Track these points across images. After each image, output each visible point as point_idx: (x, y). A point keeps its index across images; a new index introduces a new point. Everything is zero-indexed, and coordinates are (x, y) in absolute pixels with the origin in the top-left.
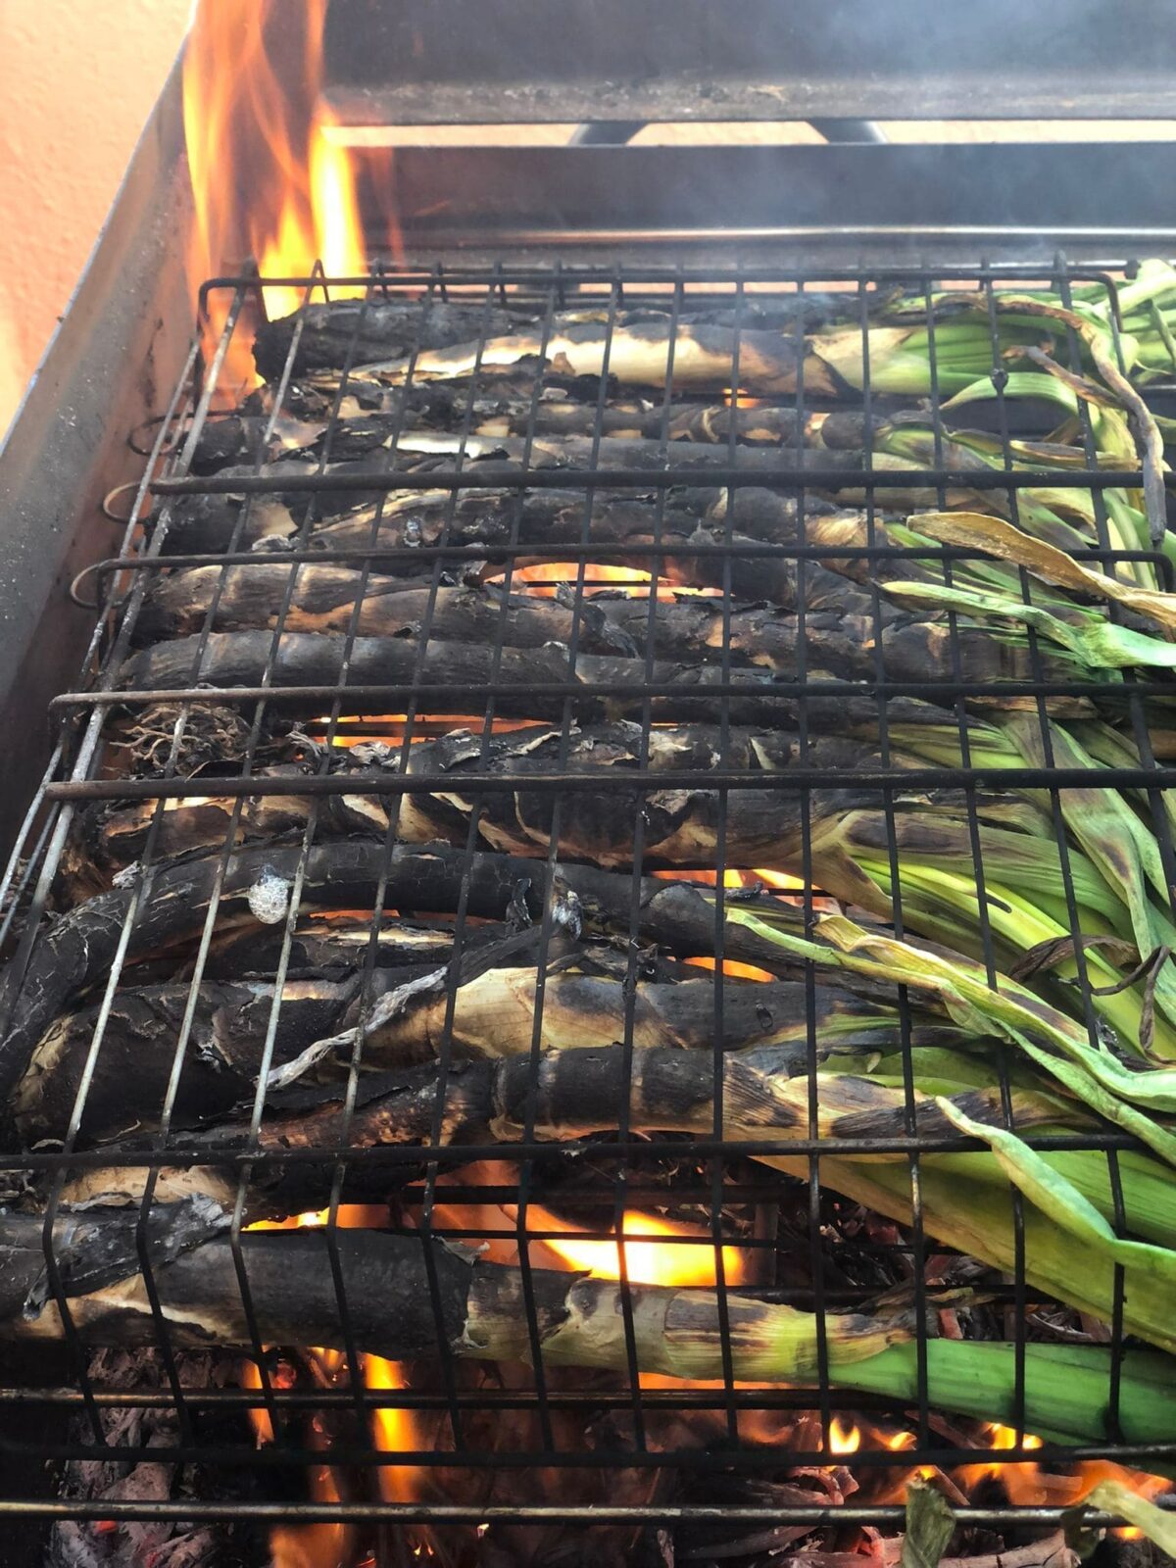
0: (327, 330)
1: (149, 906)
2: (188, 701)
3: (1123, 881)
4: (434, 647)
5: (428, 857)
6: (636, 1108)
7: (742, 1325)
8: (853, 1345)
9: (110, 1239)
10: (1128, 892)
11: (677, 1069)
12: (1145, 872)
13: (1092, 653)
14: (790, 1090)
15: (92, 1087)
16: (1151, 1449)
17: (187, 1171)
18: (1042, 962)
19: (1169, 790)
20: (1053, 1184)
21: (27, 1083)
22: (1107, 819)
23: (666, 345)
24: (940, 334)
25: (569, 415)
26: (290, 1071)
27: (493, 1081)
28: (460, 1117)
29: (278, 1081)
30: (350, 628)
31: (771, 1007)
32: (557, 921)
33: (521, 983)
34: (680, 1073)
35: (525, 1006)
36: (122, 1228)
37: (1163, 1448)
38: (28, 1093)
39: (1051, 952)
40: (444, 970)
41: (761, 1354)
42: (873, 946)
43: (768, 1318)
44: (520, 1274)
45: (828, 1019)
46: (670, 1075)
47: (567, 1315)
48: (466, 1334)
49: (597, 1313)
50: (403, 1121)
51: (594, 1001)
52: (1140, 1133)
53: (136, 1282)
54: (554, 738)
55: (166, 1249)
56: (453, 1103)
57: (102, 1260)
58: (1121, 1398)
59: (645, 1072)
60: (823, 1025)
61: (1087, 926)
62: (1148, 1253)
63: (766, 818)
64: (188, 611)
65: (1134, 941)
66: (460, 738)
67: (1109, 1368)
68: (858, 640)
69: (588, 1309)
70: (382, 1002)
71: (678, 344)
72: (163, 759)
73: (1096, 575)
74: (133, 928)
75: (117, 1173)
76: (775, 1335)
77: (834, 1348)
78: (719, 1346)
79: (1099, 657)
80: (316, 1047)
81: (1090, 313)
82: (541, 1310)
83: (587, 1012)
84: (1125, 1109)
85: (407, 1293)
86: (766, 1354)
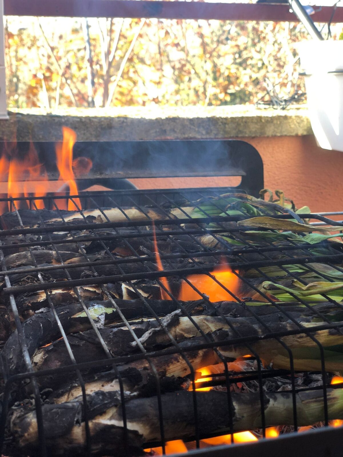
33: (202, 318)
41: (336, 402)
42: (312, 286)
47: (268, 401)
48: (237, 414)
53: (112, 411)
55: (118, 399)
57: (99, 402)
69: (275, 398)
76: (339, 394)
78: (323, 402)
86: (339, 401)
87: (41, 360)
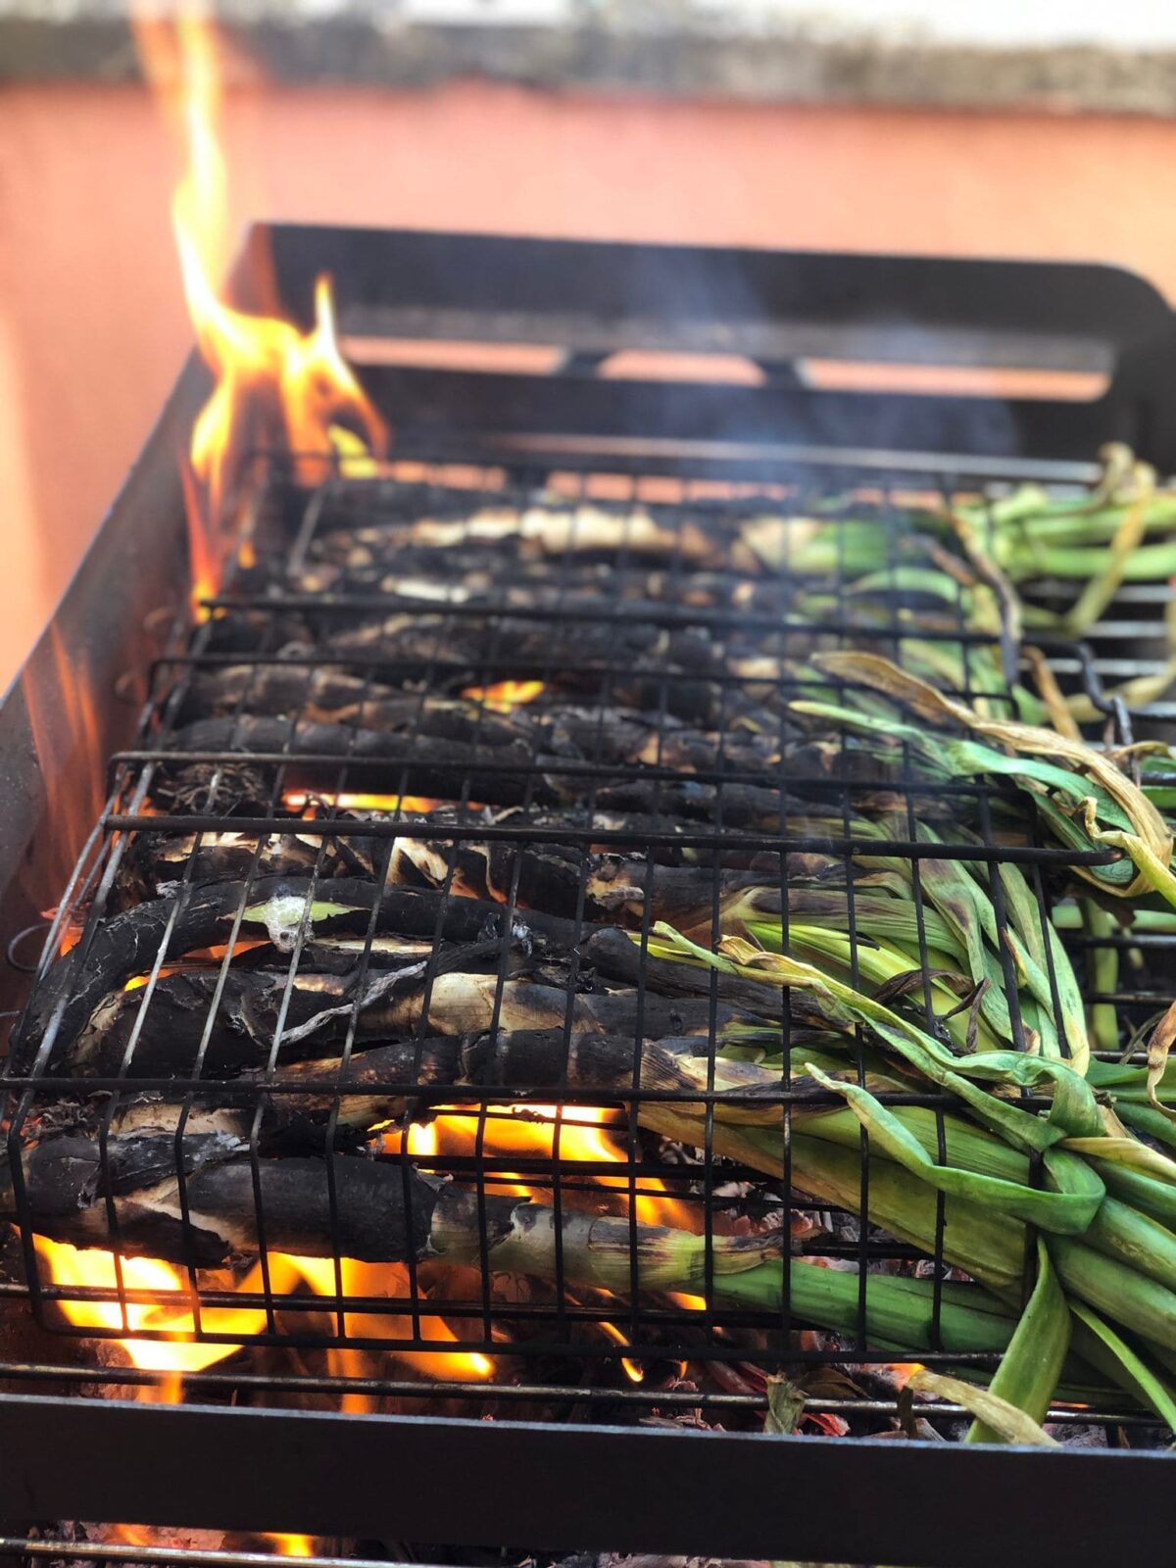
0: (343, 500)
1: (187, 912)
2: (222, 762)
3: (963, 930)
4: (422, 740)
5: (412, 894)
6: (571, 1076)
7: (649, 1240)
8: (735, 1258)
9: (149, 1150)
10: (967, 937)
11: (606, 1046)
12: (982, 927)
13: (954, 765)
14: (693, 1067)
15: (138, 1045)
16: (964, 1356)
17: (211, 1113)
18: (897, 990)
19: (1004, 864)
20: (890, 1124)
21: (83, 1041)
22: (953, 887)
23: (622, 522)
24: (848, 528)
25: (542, 573)
26: (299, 1032)
27: (459, 1050)
28: (431, 1076)
29: (288, 1039)
30: (354, 723)
31: (682, 1015)
32: (516, 936)
33: (486, 984)
34: (608, 1049)
35: (488, 1003)
36: (160, 1143)
37: (975, 1356)
38: (85, 1049)
39: (907, 980)
40: (424, 963)
41: (663, 1263)
42: (764, 960)
43: (670, 1235)
44: (476, 1196)
45: (726, 1026)
46: (600, 1051)
47: (512, 1227)
48: (429, 1244)
49: (536, 1227)
50: (386, 1077)
51: (544, 1001)
52: (960, 1091)
53: (171, 1187)
54: (518, 813)
55: (193, 1161)
56: (427, 1065)
58: (941, 1316)
59: (579, 1048)
60: (722, 1028)
61: (935, 963)
62: (958, 1175)
63: (687, 892)
64: (222, 700)
65: (971, 976)
66: (446, 813)
67: (932, 1295)
68: (765, 755)
69: (529, 1223)
70: (374, 985)
71: (632, 522)
72: (200, 806)
73: (960, 709)
74: (174, 927)
75: (155, 1110)
76: (674, 1248)
77: (720, 1260)
78: (628, 1256)
79: (959, 767)
80: (320, 1015)
81: (971, 522)
82: (491, 1223)
83: (537, 1009)
84: (950, 1074)
85: (384, 1209)
86: (667, 1263)
87: (111, 1021)
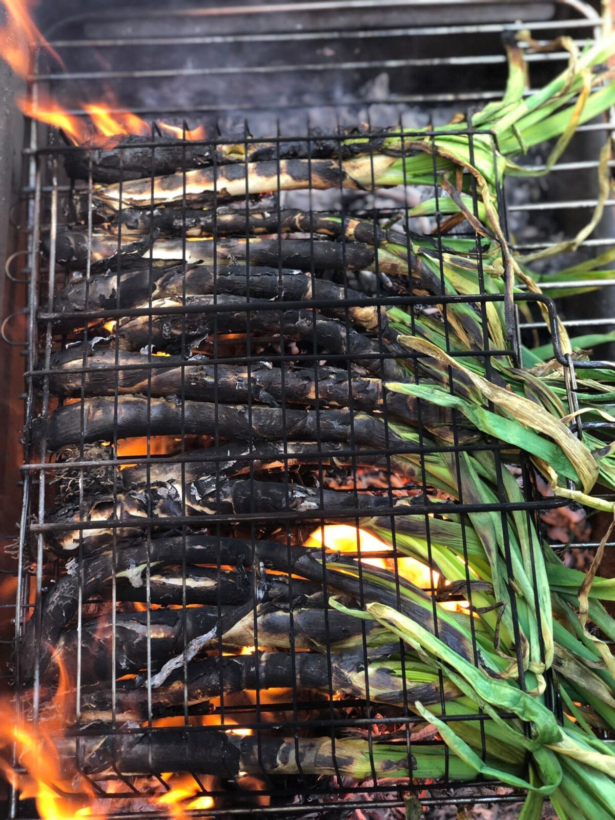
0: (101, 165)
3: (489, 557)
5: (199, 547)
7: (344, 766)
10: (491, 564)
14: (357, 679)
17: (123, 713)
20: (459, 746)
23: (275, 178)
24: (408, 160)
25: (231, 221)
26: (158, 680)
29: (155, 684)
33: (247, 622)
35: (251, 634)
40: (216, 628)
42: (389, 620)
43: (354, 763)
45: (371, 632)
46: (311, 674)
47: (277, 764)
51: (277, 628)
56: (226, 686)
59: (300, 671)
60: (369, 634)
64: (68, 387)
69: (286, 762)
71: (281, 177)
75: (95, 713)
80: (168, 665)
82: (267, 764)
83: (275, 632)
85: (216, 762)
